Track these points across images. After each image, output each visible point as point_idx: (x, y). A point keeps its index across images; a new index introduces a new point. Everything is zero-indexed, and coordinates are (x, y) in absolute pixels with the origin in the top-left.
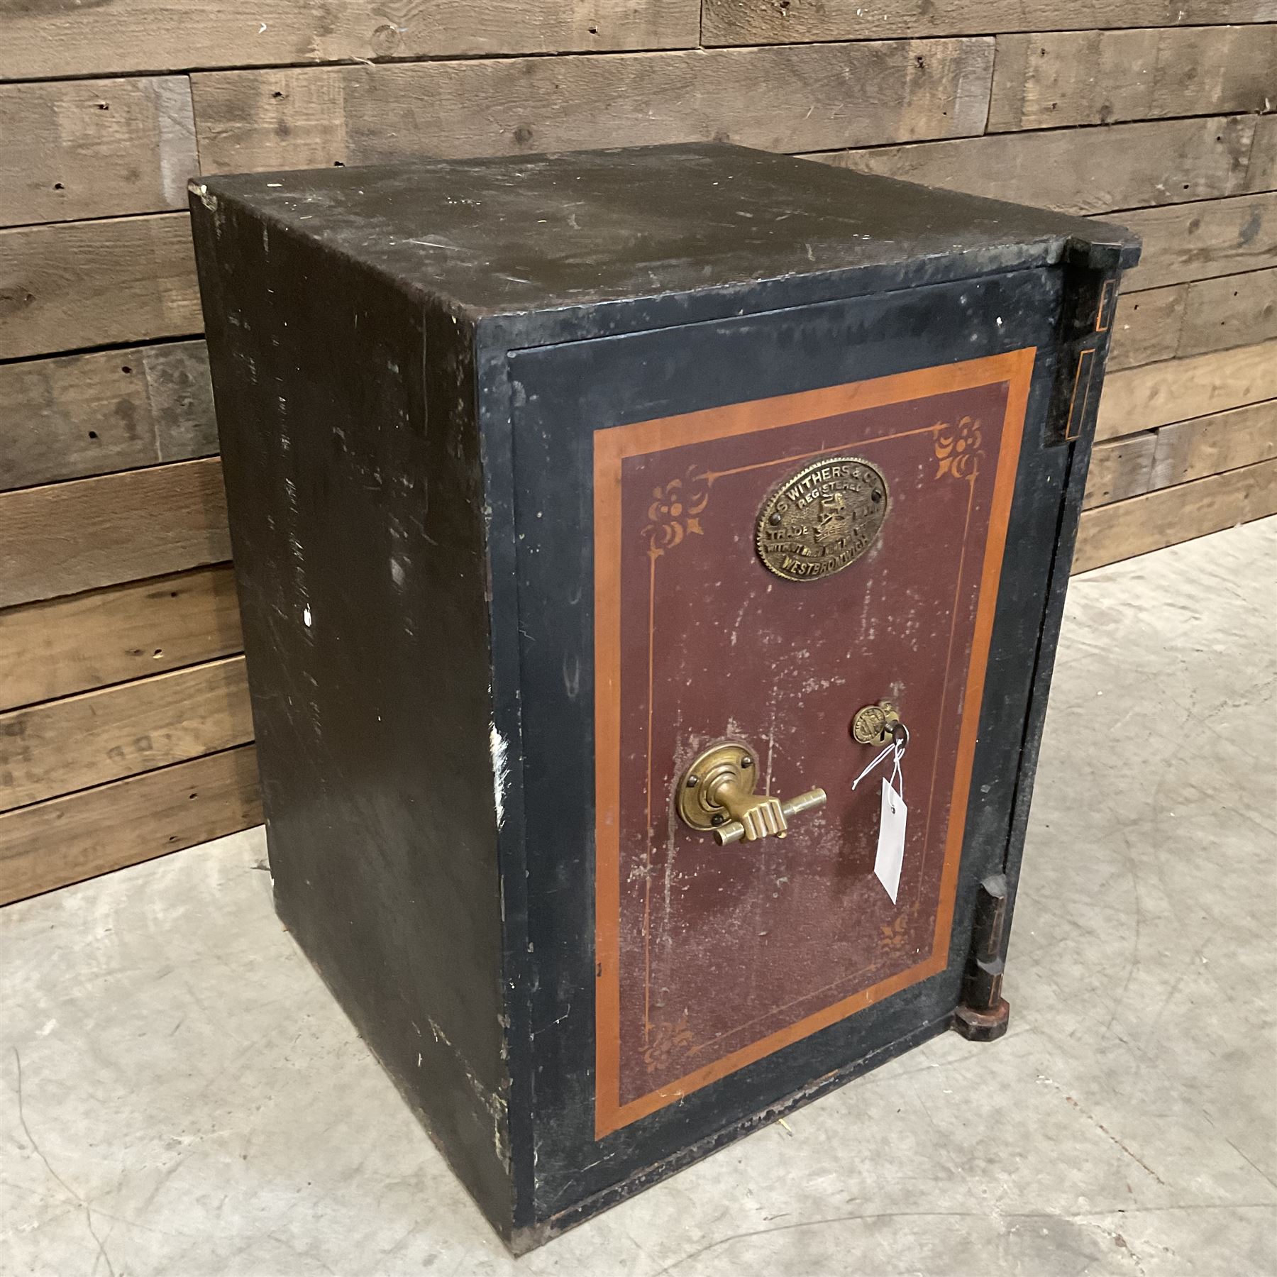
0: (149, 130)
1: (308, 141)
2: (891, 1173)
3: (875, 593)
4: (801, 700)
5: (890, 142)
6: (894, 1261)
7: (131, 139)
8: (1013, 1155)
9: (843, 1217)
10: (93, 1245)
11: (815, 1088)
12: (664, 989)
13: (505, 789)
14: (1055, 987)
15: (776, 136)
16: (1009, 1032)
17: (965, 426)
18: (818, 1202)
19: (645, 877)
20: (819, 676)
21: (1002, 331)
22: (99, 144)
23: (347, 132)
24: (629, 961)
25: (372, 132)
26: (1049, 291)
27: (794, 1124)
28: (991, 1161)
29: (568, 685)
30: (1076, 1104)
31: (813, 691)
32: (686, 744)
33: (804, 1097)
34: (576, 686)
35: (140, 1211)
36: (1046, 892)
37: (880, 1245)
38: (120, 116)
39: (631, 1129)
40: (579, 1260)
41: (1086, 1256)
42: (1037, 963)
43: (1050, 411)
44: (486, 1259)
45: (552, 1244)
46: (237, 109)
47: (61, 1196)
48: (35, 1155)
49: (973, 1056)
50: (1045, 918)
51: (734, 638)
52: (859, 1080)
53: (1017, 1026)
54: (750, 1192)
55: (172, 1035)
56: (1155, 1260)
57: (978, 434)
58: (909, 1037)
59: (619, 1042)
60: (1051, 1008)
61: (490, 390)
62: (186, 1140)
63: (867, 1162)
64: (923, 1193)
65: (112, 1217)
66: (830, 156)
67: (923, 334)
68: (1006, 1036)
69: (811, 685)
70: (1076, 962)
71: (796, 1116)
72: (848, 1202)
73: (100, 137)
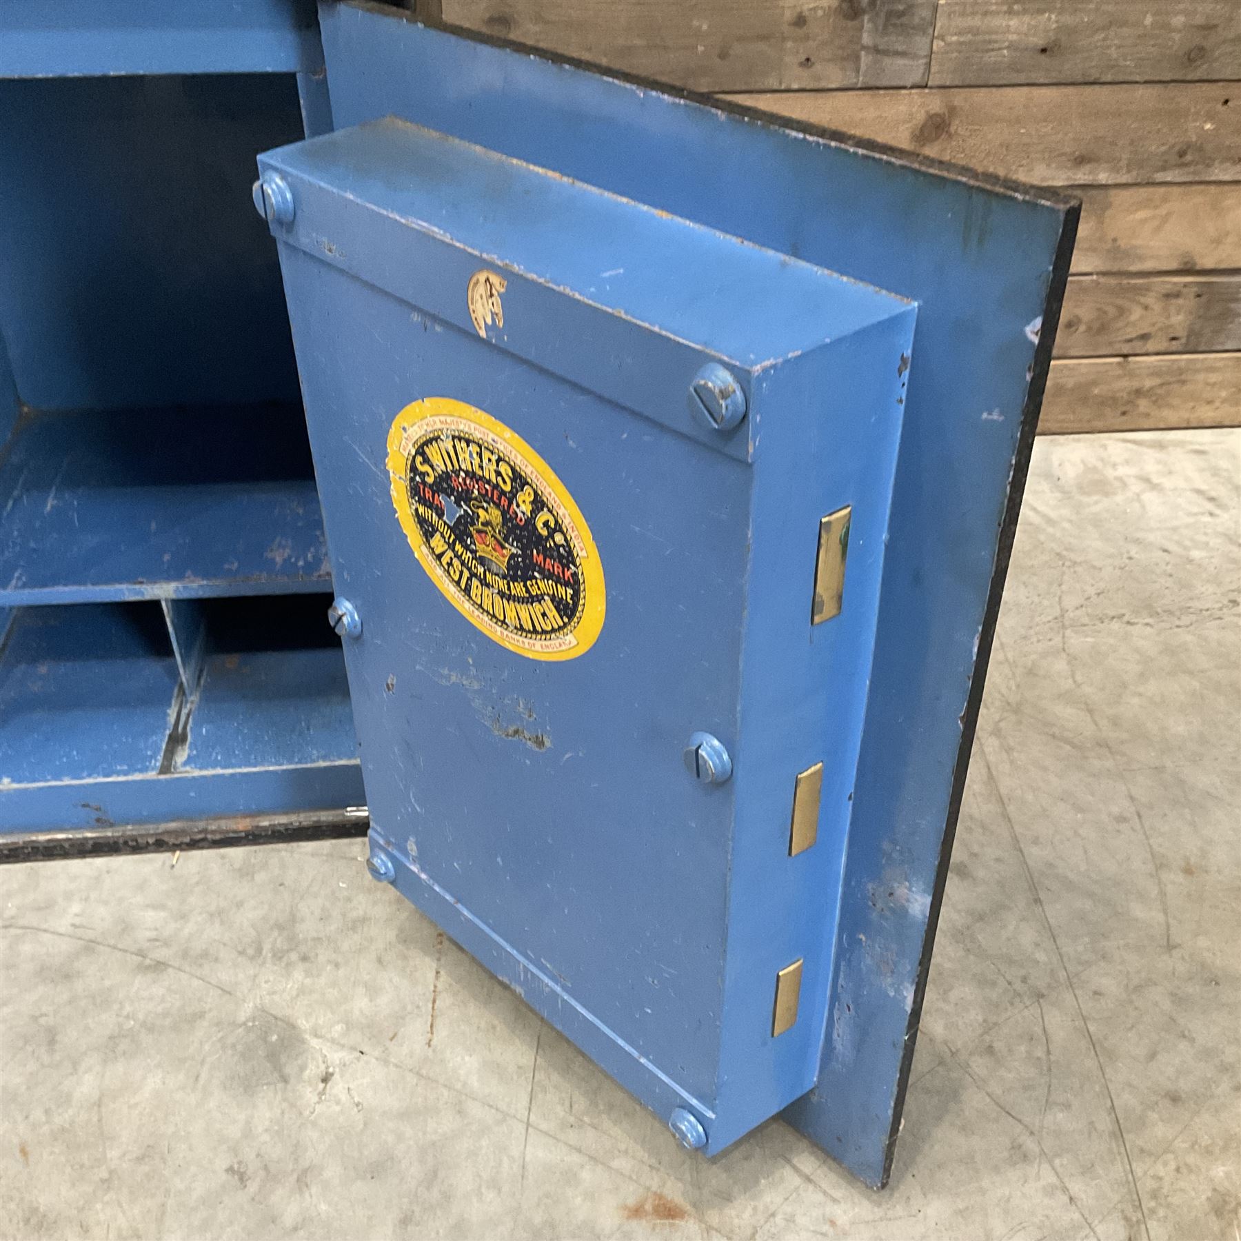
2: (212, 933)
6: (127, 1003)
8: (330, 962)
9: (132, 950)
27: (186, 861)
30: (441, 943)
33: (204, 840)
37: (131, 984)
41: (282, 1076)
54: (87, 899)
56: (338, 1108)
71: (196, 854)
72: (150, 940)
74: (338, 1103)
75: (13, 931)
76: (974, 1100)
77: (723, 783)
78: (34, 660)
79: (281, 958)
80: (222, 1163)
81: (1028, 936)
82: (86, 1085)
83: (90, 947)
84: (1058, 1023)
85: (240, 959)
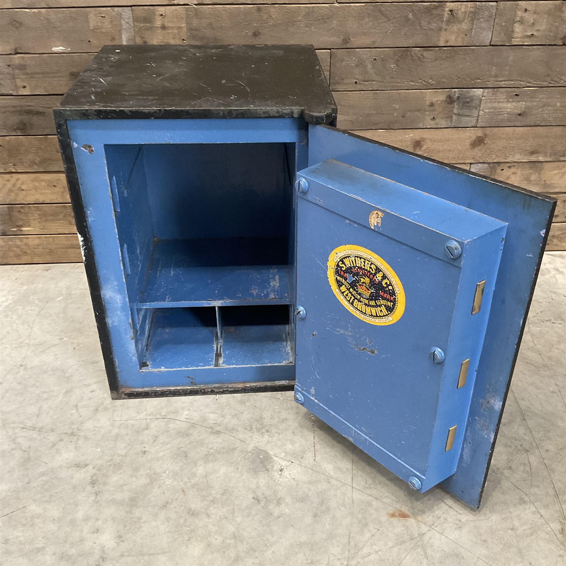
0: (118, 25)
1: (173, 31)
2: (235, 421)
5: (435, 46)
6: (209, 444)
7: (112, 28)
8: (277, 433)
9: (208, 427)
13: (85, 252)
15: (373, 40)
18: (205, 420)
23: (187, 29)
25: (196, 30)
27: (220, 398)
28: (268, 431)
30: (314, 428)
33: (227, 391)
37: (210, 438)
38: (109, 20)
41: (266, 469)
45: (125, 400)
46: (148, 19)
47: (27, 342)
48: (30, 330)
52: (253, 394)
54: (189, 410)
63: (231, 416)
64: (237, 431)
65: (33, 351)
66: (402, 50)
71: (224, 396)
72: (213, 424)
73: (102, 26)
74: (287, 478)
75: (166, 420)
76: (505, 484)
77: (441, 363)
78: (163, 327)
79: (259, 431)
80: (251, 496)
81: (521, 431)
82: (200, 470)
83: (193, 425)
84: (533, 460)
85: (245, 431)
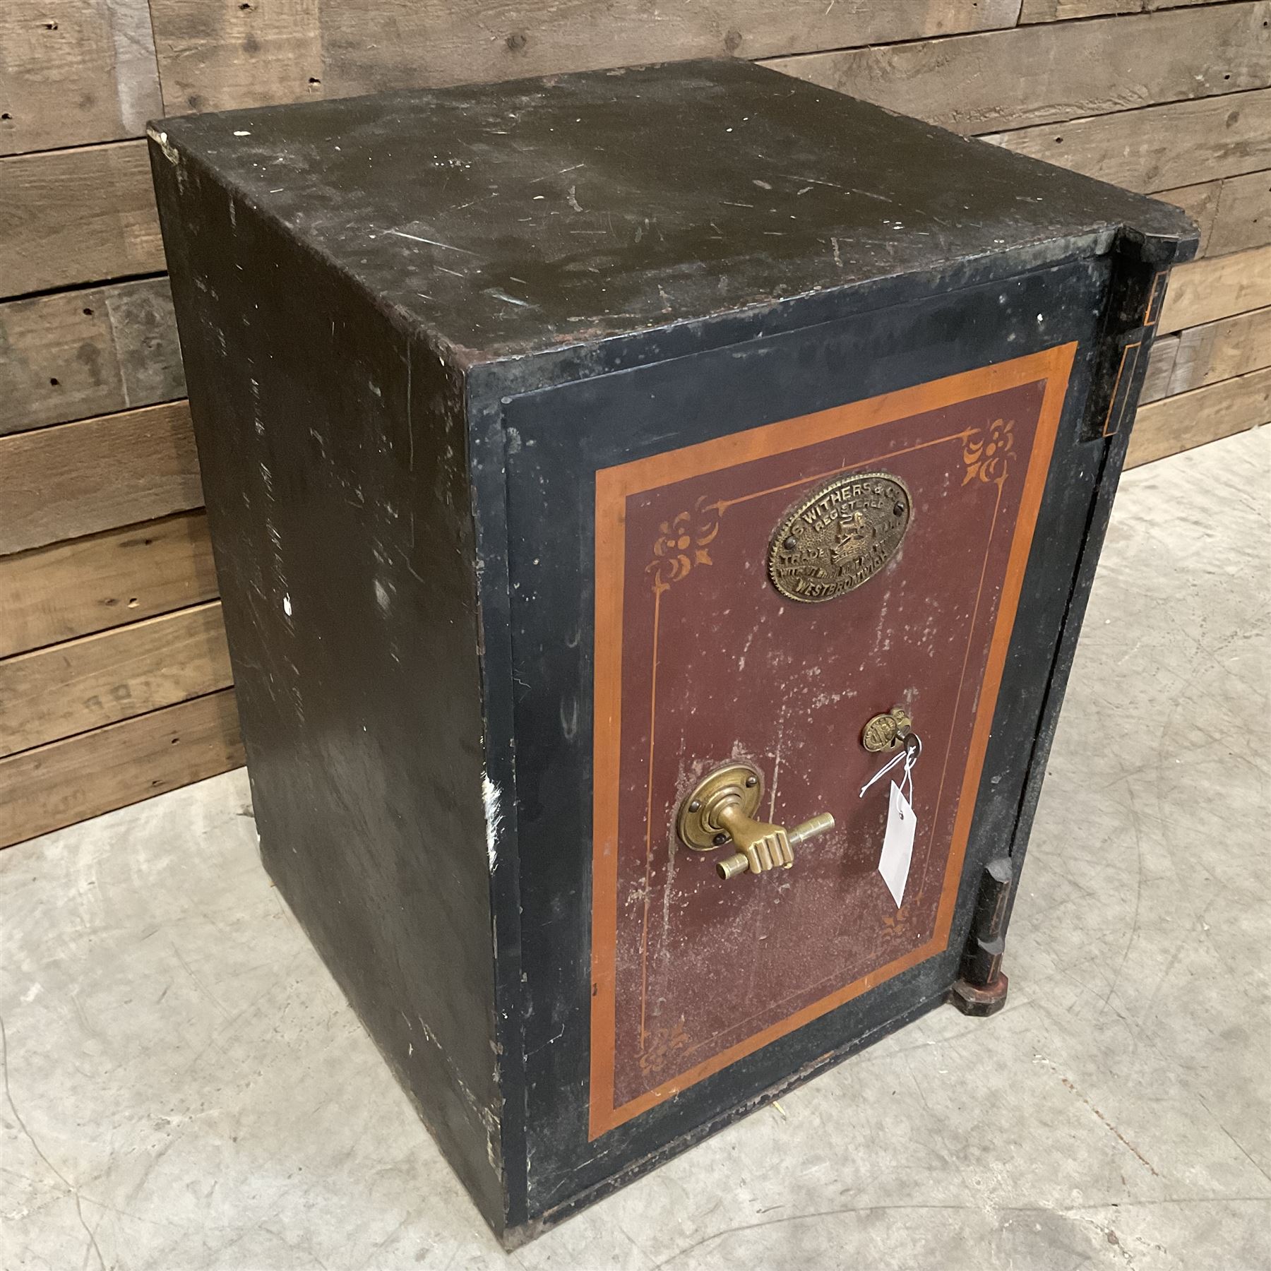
0: (104, 51)
1: (280, 57)
2: (886, 1161)
3: (892, 605)
4: (810, 716)
5: (916, 37)
6: (887, 1258)
7: (84, 62)
8: (1008, 1142)
9: (836, 1208)
10: (83, 1235)
11: (810, 1071)
12: (661, 999)
13: (499, 835)
14: (1054, 956)
15: (791, 34)
16: (1007, 1007)
17: (996, 429)
18: (811, 1193)
19: (643, 899)
20: (829, 691)
21: (1042, 328)
22: (48, 68)
23: (322, 45)
24: (626, 978)
25: (351, 45)
26: (1095, 282)
27: (789, 1107)
28: (985, 1149)
29: (565, 725)
30: (1072, 1087)
31: (824, 705)
32: (688, 770)
33: (799, 1079)
34: (574, 727)
35: (130, 1198)
36: (1046, 848)
37: (872, 1240)
38: (71, 38)
39: (625, 1128)
40: (571, 1255)
41: (1079, 1254)
42: (1036, 928)
43: (1088, 407)
44: (479, 1254)
45: (544, 1238)
46: (201, 24)
47: (50, 1181)
48: (23, 1135)
49: (969, 1032)
50: (1045, 878)
51: (742, 663)
52: (854, 1059)
53: (1015, 999)
54: (744, 1182)
55: (159, 1002)
56: (1148, 1259)
57: (1010, 435)
58: (905, 1014)
59: (614, 1052)
60: (1050, 978)
61: (483, 442)
62: (175, 1119)
63: (861, 1149)
64: (916, 1184)
65: (102, 1205)
66: (850, 55)
67: (957, 340)
68: (1003, 1010)
69: (821, 700)
70: (1076, 928)
72: (841, 1193)
73: (49, 60)
74: (1143, 1254)
75: (712, 1243)
79: (966, 1158)
83: (798, 1224)
85: (934, 1175)
